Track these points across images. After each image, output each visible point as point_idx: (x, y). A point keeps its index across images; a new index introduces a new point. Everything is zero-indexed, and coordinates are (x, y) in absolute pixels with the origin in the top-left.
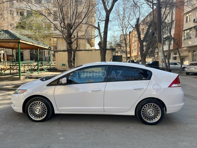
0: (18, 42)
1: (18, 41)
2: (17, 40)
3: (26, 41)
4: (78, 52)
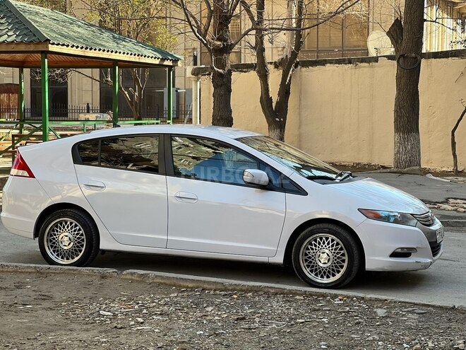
0: (42, 52)
1: (41, 48)
2: (38, 44)
3: (68, 46)
4: (304, 69)
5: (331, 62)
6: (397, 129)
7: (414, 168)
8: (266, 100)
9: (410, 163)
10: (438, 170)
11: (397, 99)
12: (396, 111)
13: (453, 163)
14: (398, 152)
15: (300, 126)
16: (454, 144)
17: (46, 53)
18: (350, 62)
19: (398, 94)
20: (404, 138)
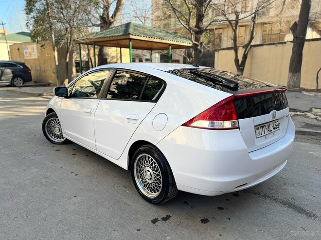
4: (254, 48)
5: (266, 45)
6: (290, 71)
7: (296, 89)
8: (237, 61)
9: (295, 86)
10: (309, 88)
11: (292, 57)
12: (290, 63)
13: (316, 86)
14: (289, 81)
15: (251, 70)
16: (317, 78)
17: (130, 39)
18: (274, 44)
19: (292, 55)
20: (293, 75)
